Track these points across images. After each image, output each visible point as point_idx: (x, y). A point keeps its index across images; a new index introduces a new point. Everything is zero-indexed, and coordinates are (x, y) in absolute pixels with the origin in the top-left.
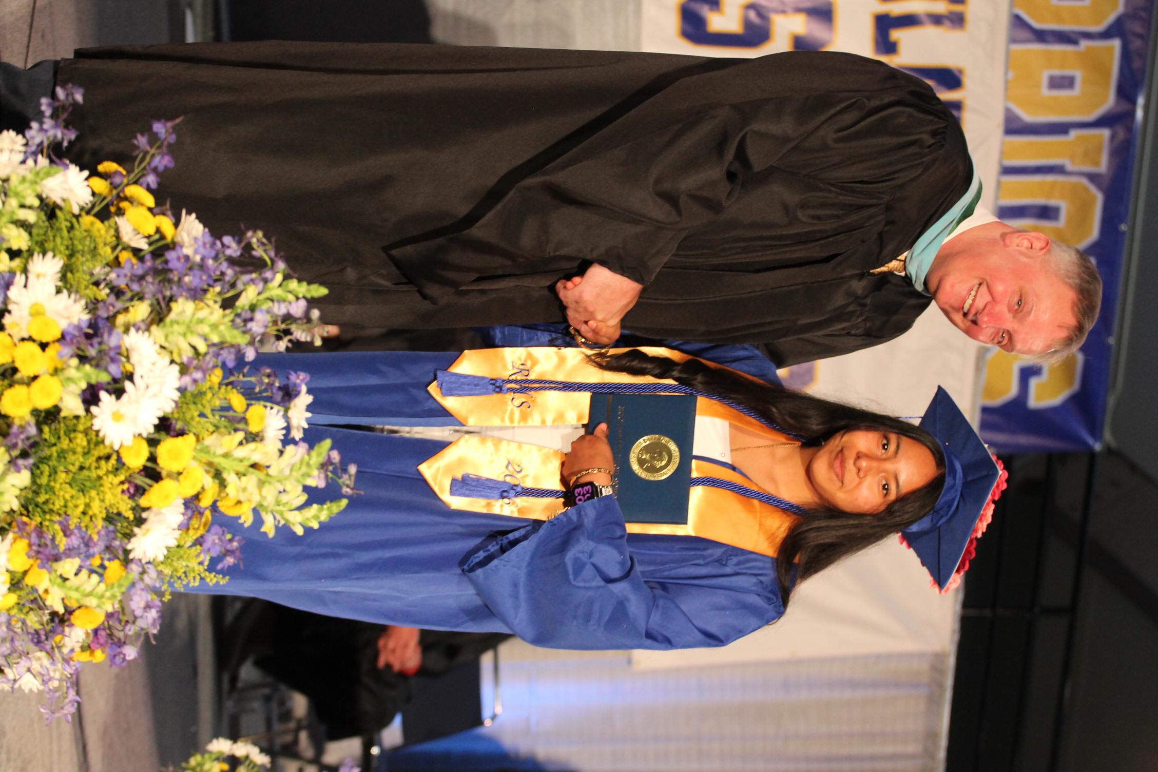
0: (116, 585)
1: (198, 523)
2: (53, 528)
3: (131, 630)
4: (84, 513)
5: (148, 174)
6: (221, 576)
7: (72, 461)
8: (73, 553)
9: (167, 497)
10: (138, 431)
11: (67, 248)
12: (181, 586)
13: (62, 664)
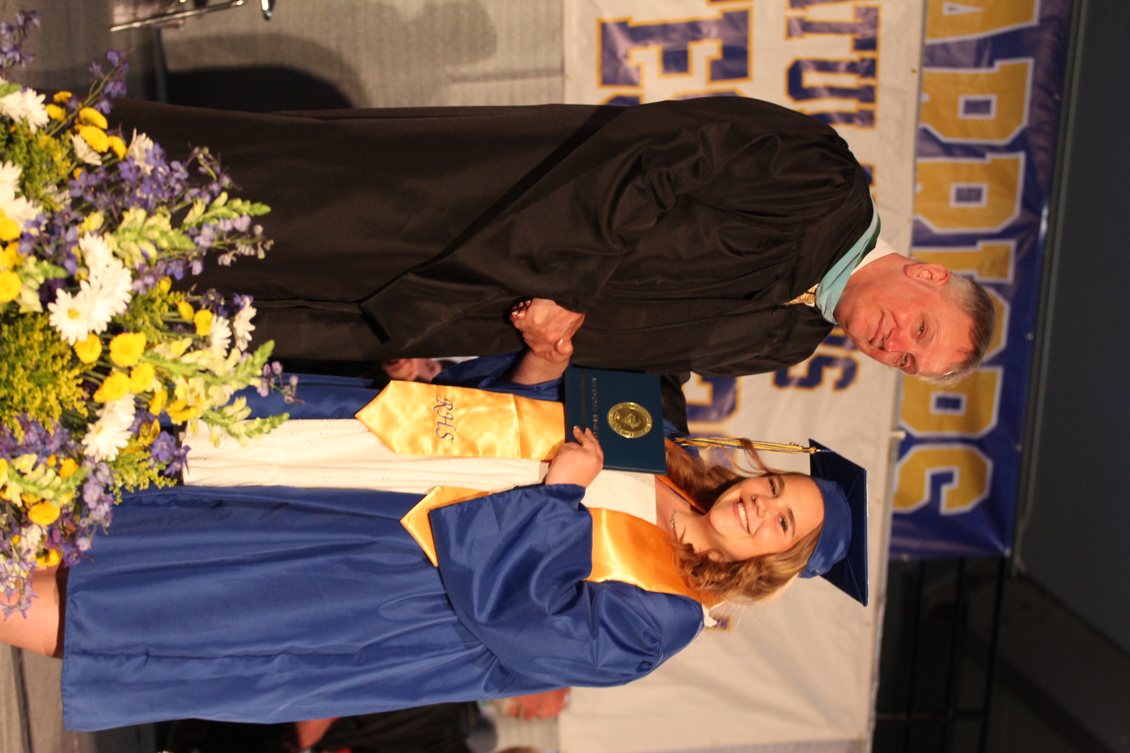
0: (71, 478)
1: (148, 431)
2: (12, 422)
3: (84, 523)
4: (41, 409)
5: (102, 100)
6: (169, 479)
7: (30, 356)
8: (30, 449)
9: (119, 390)
10: (92, 328)
11: (25, 158)
12: (132, 488)
13: (19, 564)
